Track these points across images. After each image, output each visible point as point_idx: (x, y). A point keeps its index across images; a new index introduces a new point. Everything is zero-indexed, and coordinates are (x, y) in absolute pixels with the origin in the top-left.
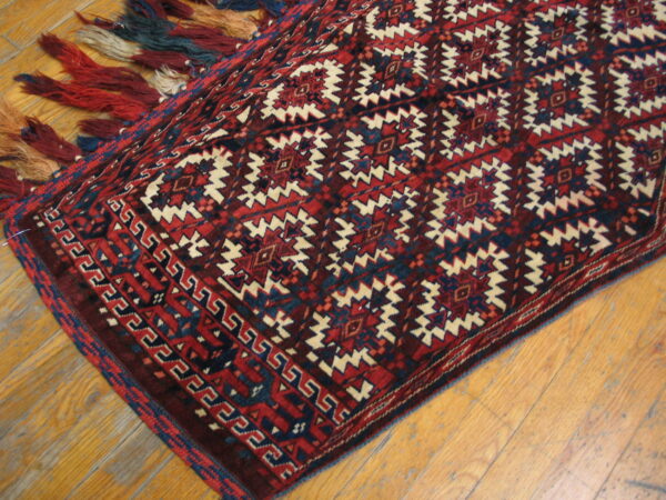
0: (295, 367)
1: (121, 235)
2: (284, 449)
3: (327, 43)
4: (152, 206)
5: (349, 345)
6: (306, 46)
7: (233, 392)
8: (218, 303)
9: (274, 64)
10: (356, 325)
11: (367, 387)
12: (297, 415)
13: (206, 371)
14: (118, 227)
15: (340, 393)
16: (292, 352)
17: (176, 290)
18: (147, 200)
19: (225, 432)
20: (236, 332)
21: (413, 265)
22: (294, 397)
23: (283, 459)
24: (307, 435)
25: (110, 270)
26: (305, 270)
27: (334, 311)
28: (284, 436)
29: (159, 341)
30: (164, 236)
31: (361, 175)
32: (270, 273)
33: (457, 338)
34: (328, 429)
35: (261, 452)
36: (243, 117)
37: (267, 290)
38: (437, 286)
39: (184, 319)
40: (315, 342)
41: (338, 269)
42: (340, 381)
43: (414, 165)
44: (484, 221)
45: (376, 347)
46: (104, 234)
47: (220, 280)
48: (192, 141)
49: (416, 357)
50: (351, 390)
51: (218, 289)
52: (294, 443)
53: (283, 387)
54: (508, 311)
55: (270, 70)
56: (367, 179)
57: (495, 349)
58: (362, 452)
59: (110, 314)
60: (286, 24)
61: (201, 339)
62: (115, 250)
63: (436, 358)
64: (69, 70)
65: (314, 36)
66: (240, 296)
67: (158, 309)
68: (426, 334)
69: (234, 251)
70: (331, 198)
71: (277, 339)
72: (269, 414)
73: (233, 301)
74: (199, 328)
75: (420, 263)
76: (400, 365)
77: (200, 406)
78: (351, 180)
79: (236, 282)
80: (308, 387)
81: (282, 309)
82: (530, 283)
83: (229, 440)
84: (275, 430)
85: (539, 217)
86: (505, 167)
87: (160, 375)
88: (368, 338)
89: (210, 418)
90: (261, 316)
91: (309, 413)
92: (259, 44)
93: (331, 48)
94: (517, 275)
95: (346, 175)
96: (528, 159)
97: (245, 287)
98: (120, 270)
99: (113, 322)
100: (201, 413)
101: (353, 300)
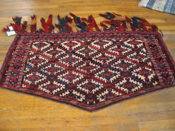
0: (22, 76)
1: (27, 45)
2: (8, 84)
3: (83, 40)
4: (34, 45)
5: (30, 80)
6: (80, 39)
7: (12, 73)
8: (24, 62)
9: (72, 38)
10: (34, 78)
11: (25, 86)
12: (15, 82)
13: (14, 68)
14: (27, 44)
15: (22, 84)
16: (24, 74)
17: (23, 56)
18: (34, 43)
19: (6, 76)
20: (22, 67)
21: (51, 78)
22: (17, 79)
23: (7, 84)
24: (12, 85)
25: (20, 48)
26: (38, 67)
27: (34, 74)
28: (10, 82)
29: (14, 60)
30: (30, 49)
31: (61, 61)
32: (34, 64)
33: (43, 91)
34: (15, 86)
35: (6, 82)
36: (58, 42)
37: (31, 65)
38: (50, 83)
39: (19, 60)
40: (28, 76)
41: (42, 70)
42: (24, 82)
43: (70, 66)
44: (68, 81)
45: (33, 83)
46: (25, 44)
47: (28, 59)
48: (49, 40)
49: (35, 88)
50: (23, 85)
51: (27, 60)
52: (10, 84)
53: (18, 77)
54: (54, 95)
55: (71, 38)
56: (61, 62)
57: (45, 97)
58: (15, 93)
59: (14, 53)
60: (81, 34)
61: (18, 64)
62: (24, 46)
63: (37, 91)
64: (48, 21)
65: (83, 38)
66: (28, 63)
67: (19, 57)
68: (40, 87)
69: (34, 57)
70: (54, 61)
71: (24, 71)
72: (13, 78)
73: (26, 63)
74: (19, 62)
75: (52, 78)
76: (32, 88)
77: (8, 71)
78: (59, 61)
79: (30, 61)
80: (20, 80)
81: (30, 69)
82: (62, 94)
83: (5, 77)
84: (11, 81)
85: (77, 88)
86: (83, 77)
87: (9, 64)
88: (33, 81)
89: (7, 73)
90: (27, 67)
91: (16, 83)
92: (74, 34)
93: (83, 42)
94: (62, 92)
95: (59, 59)
96: (88, 79)
97: (30, 63)
98: (21, 49)
99: (13, 54)
100: (7, 72)
101: (38, 75)
